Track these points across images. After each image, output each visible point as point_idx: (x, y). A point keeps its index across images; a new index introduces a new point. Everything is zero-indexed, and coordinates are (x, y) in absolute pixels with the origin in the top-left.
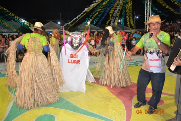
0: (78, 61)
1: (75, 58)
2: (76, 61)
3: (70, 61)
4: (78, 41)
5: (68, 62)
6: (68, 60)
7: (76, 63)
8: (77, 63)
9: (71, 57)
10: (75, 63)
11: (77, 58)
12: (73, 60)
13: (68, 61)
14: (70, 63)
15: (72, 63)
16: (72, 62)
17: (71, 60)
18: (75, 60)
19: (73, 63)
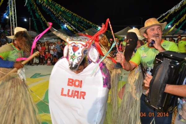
0: (81, 92)
1: (75, 86)
2: (78, 92)
3: (65, 92)
5: (62, 94)
6: (63, 89)
7: (78, 98)
8: (80, 98)
9: (68, 85)
10: (76, 97)
11: (81, 87)
12: (73, 91)
14: (65, 95)
15: (69, 96)
16: (70, 94)
17: (69, 90)
18: (76, 91)
19: (71, 96)
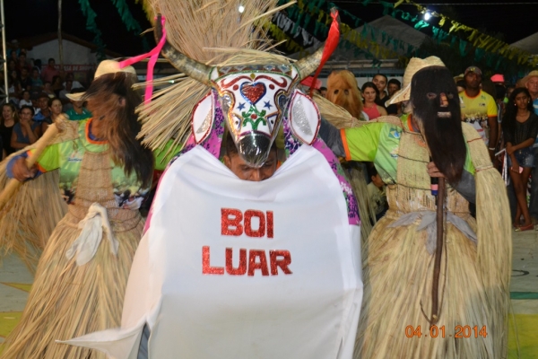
0: (274, 254)
1: (251, 234)
2: (261, 254)
4: (268, 105)
5: (208, 269)
6: (206, 250)
7: (265, 273)
8: (275, 272)
9: (225, 231)
10: (258, 272)
12: (243, 253)
13: (206, 260)
14: (219, 271)
15: (232, 271)
16: (236, 263)
17: (229, 252)
19: (241, 271)
